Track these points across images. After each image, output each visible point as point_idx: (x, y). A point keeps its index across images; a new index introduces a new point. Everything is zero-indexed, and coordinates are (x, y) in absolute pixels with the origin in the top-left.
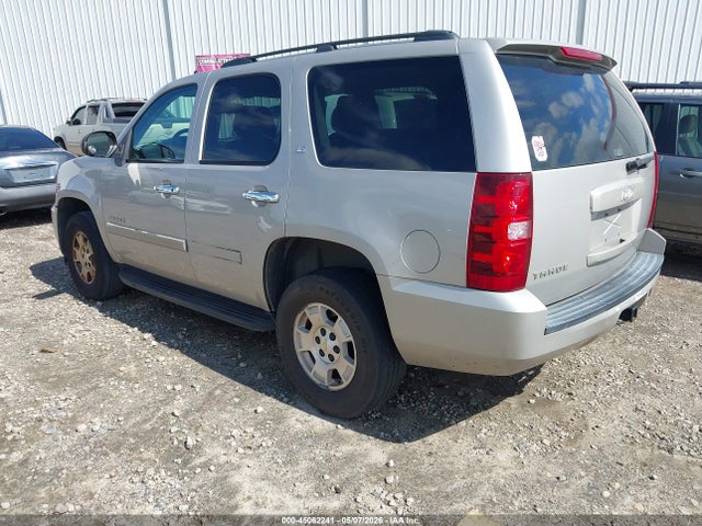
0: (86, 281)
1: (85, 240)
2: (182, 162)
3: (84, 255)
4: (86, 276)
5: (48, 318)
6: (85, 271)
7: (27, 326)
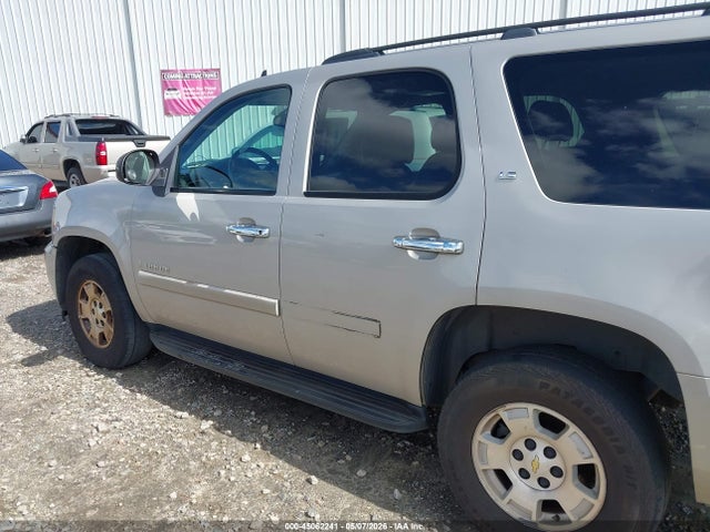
0: (97, 344)
1: (98, 291)
2: (272, 193)
3: (95, 311)
4: (97, 337)
5: (54, 401)
6: (96, 330)
7: (28, 415)
